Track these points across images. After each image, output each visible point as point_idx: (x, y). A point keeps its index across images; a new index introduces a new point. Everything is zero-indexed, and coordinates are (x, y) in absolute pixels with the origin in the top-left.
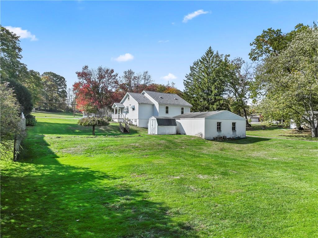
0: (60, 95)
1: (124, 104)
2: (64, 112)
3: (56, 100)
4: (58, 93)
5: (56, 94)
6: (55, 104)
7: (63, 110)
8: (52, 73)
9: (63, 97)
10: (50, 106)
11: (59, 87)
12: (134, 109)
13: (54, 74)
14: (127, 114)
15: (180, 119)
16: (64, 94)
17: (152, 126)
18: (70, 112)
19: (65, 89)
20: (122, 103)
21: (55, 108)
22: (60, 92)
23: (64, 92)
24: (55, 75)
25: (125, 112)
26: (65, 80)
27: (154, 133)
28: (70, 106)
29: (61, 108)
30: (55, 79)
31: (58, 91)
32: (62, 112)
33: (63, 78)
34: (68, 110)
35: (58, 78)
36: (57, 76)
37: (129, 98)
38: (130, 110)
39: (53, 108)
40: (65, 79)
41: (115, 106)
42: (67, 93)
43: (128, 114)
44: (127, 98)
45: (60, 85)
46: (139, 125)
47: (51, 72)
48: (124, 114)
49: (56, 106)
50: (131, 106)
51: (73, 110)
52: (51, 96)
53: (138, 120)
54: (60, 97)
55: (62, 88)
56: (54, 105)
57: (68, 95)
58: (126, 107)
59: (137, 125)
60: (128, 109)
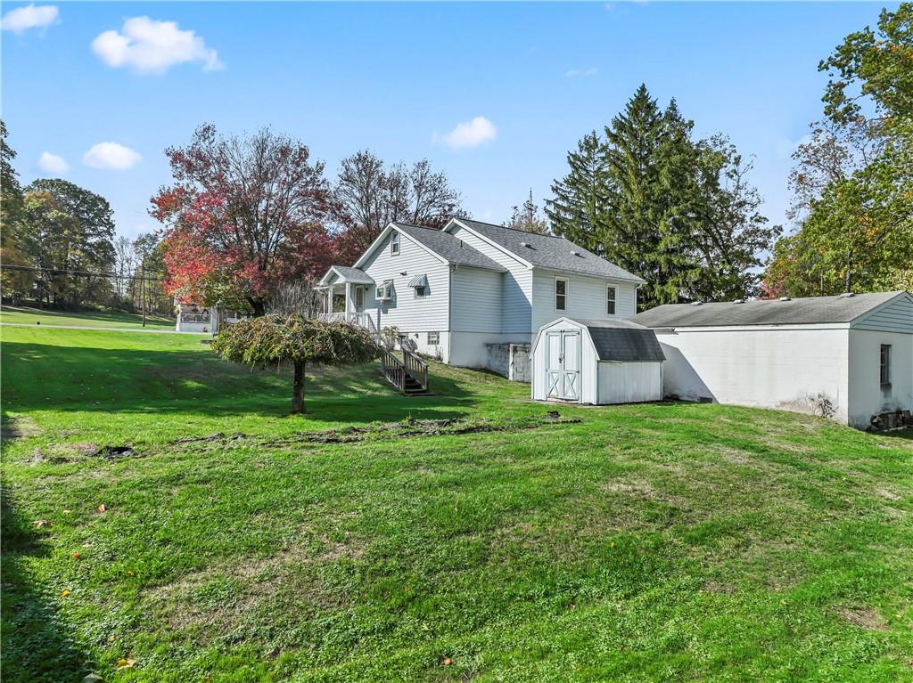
0: (90, 255)
1: (369, 272)
2: (104, 313)
3: (79, 272)
4: (83, 251)
5: (78, 252)
6: (73, 286)
7: (100, 307)
8: (65, 183)
9: (103, 264)
10: (57, 291)
11: (88, 231)
12: (422, 290)
13: (69, 185)
14: (385, 312)
15: (673, 332)
16: (105, 252)
17: (555, 365)
18: (123, 310)
19: (108, 238)
20: (360, 268)
21: (75, 297)
22: (90, 245)
23: (105, 247)
24: (74, 191)
25: (376, 305)
26: (110, 209)
27: (570, 395)
28: (125, 294)
29: (94, 299)
30: (72, 203)
31: (84, 243)
32: (99, 310)
33: (102, 200)
34: (120, 304)
35: (84, 201)
36: (81, 192)
37: (395, 248)
38: (405, 294)
39: (66, 299)
40: (108, 204)
41: (334, 276)
42: (116, 251)
43: (390, 311)
44: (389, 247)
45: (90, 223)
46: (450, 357)
47: (60, 180)
48: (373, 312)
49: (76, 292)
50: (410, 277)
51: (133, 307)
52: (61, 259)
53: (445, 339)
54: (92, 263)
55: (99, 234)
56: (71, 289)
57: (118, 258)
58: (379, 283)
59: (439, 358)
60: (391, 290)
